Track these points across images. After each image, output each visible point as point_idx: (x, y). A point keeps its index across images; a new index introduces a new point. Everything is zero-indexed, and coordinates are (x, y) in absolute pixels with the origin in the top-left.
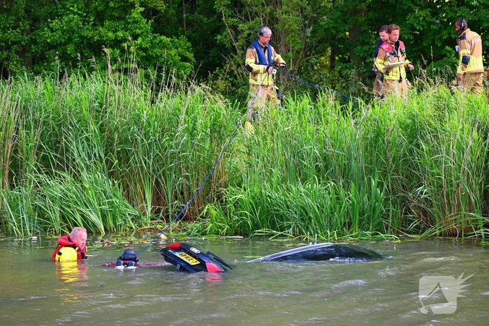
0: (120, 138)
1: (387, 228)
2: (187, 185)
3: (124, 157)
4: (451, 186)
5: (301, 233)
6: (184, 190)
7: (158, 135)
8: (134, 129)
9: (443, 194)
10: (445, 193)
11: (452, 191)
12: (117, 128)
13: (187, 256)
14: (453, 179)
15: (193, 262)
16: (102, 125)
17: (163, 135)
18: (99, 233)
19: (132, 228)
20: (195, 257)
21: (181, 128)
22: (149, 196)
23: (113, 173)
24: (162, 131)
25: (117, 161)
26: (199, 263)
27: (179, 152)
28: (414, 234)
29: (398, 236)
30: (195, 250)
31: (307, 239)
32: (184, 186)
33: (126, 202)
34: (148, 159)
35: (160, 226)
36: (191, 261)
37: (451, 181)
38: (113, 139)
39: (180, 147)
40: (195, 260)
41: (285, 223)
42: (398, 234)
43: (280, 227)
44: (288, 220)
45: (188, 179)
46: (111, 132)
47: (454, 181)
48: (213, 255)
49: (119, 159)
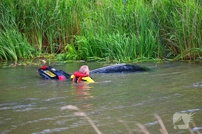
0: (27, 13)
1: (157, 56)
2: (60, 35)
3: (28, 22)
4: (188, 34)
5: (113, 59)
6: (59, 38)
7: (45, 11)
8: (33, 8)
9: (183, 38)
10: (185, 38)
11: (188, 37)
12: (25, 7)
13: (50, 72)
14: (188, 31)
15: (53, 75)
16: (18, 6)
17: (48, 11)
18: (14, 60)
19: (31, 57)
20: (53, 73)
21: (57, 7)
22: (40, 41)
23: (23, 30)
24: (48, 9)
25: (25, 24)
26: (55, 76)
27: (56, 19)
28: (170, 58)
29: (162, 60)
30: (54, 69)
31: (115, 62)
32: (59, 36)
33: (29, 44)
34: (41, 23)
35: (46, 56)
36: (52, 75)
37: (188, 32)
38: (23, 13)
39: (57, 16)
40: (53, 74)
41: (106, 54)
42: (162, 58)
43: (103, 56)
44: (107, 52)
45: (61, 33)
46: (22, 10)
47: (189, 32)
48: (63, 71)
49: (26, 23)
